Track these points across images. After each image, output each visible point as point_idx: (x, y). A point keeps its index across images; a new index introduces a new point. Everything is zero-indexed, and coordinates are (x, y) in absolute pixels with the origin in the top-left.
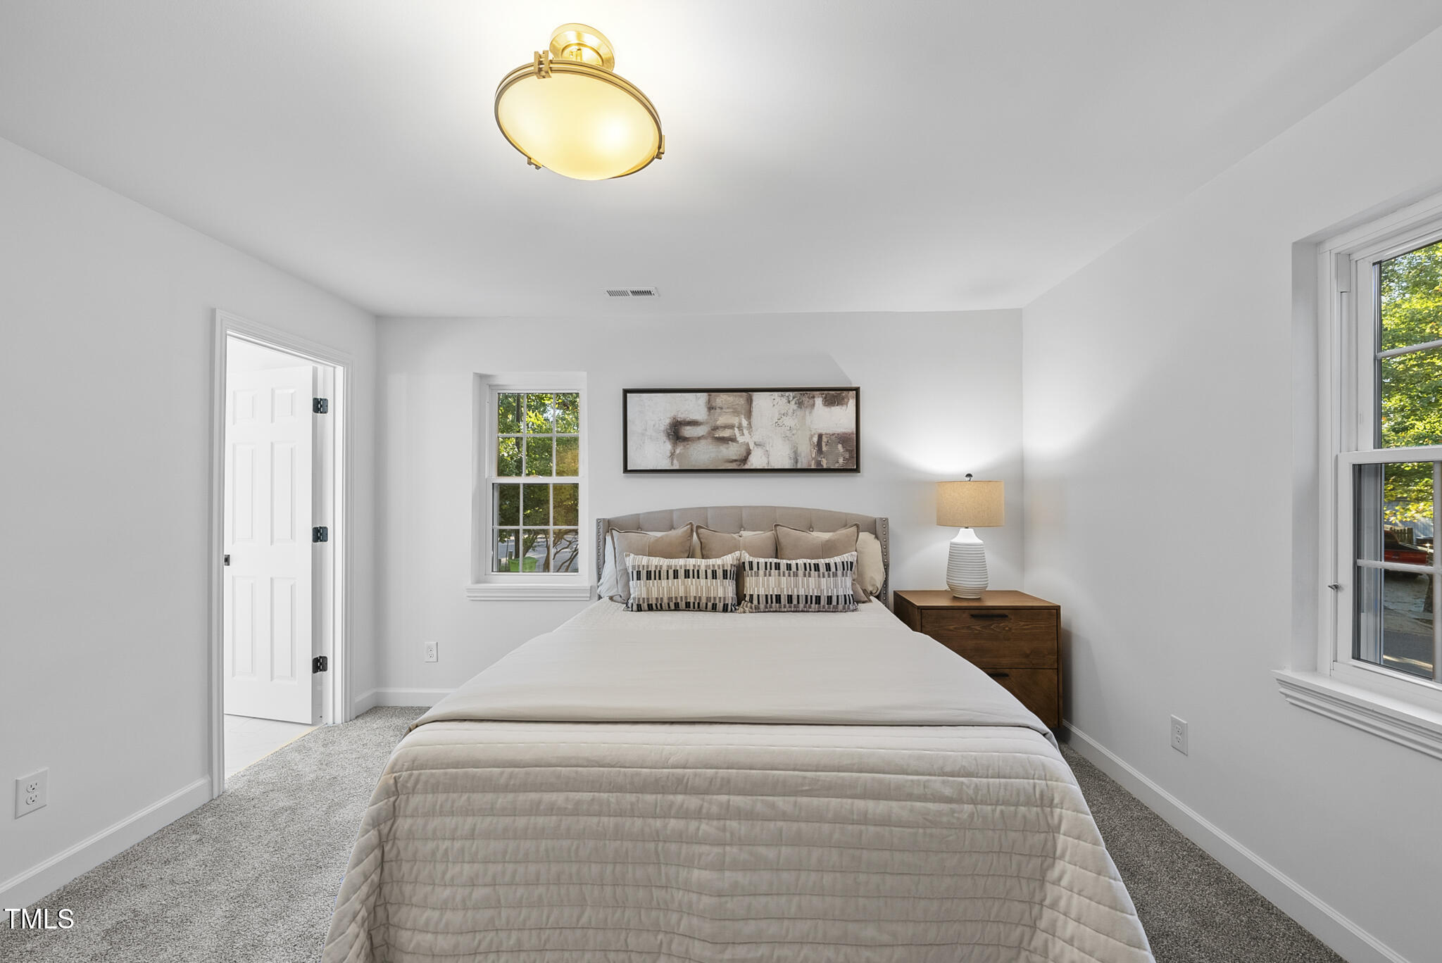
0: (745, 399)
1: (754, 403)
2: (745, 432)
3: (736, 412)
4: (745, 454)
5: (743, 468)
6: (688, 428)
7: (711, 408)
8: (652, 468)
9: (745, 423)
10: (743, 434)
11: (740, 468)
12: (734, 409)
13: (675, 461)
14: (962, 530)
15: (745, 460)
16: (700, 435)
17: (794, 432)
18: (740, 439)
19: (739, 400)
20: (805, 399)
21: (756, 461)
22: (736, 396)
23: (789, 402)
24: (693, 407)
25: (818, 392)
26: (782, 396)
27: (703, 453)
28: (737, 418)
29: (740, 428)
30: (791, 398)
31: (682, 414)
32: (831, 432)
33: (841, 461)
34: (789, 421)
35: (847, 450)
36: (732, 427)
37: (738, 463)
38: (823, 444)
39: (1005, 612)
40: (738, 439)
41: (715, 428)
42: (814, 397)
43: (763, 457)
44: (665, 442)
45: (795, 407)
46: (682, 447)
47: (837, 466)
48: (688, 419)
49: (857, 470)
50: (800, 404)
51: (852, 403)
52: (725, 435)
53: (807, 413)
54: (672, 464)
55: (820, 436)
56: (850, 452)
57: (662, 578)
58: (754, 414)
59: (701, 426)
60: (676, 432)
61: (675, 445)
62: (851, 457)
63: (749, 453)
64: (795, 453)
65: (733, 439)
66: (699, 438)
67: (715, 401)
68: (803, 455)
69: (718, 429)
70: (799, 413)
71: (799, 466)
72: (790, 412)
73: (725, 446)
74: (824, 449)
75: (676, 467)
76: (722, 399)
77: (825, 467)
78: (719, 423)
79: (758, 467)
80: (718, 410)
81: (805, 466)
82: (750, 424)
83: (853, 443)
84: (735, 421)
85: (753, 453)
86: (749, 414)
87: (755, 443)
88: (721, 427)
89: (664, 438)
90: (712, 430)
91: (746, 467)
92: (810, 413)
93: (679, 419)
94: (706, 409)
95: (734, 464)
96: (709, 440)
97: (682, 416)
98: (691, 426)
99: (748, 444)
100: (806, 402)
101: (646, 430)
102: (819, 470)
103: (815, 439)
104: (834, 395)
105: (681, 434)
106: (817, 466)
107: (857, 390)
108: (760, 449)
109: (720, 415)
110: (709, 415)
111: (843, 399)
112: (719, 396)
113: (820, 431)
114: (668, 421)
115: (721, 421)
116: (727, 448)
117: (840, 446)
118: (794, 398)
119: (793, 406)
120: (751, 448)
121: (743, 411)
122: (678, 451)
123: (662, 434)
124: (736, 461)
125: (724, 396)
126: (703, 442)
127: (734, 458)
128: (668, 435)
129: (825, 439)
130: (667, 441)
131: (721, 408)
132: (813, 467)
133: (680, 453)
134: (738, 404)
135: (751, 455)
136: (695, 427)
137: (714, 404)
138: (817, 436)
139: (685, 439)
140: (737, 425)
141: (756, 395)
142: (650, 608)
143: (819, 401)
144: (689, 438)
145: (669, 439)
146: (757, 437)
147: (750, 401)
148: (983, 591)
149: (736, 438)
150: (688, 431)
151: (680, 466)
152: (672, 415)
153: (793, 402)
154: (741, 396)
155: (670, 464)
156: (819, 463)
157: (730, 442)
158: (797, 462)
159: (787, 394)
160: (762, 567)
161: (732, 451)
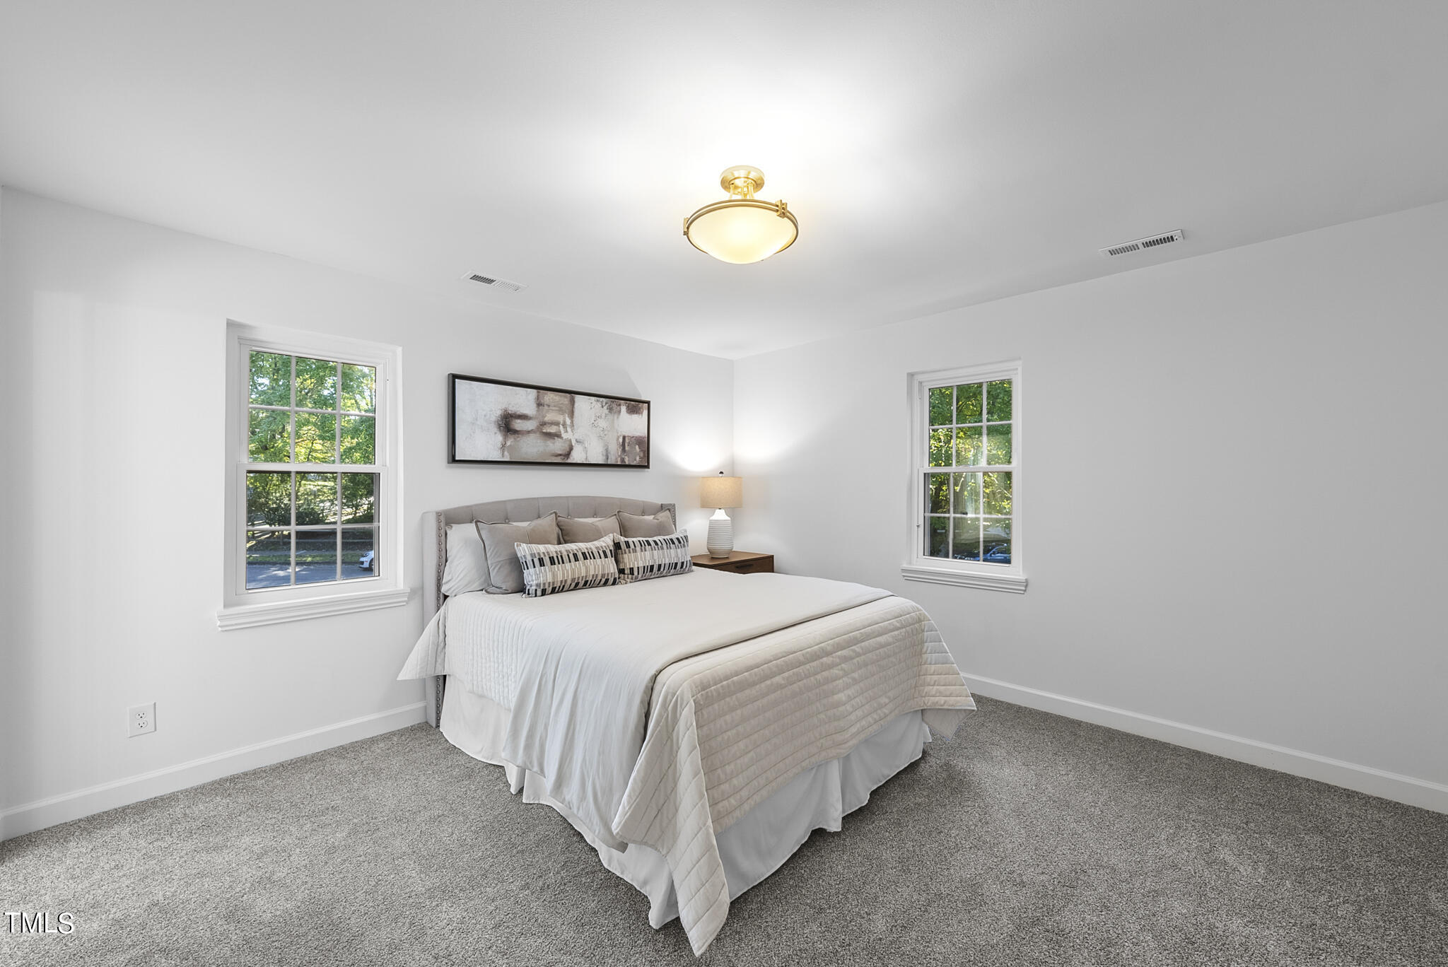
0: (569, 399)
1: (576, 405)
2: (569, 429)
3: (561, 411)
4: (568, 450)
5: (567, 462)
6: (519, 421)
7: (539, 405)
8: (482, 459)
9: (568, 421)
10: (566, 432)
11: (563, 462)
12: (559, 407)
13: (506, 453)
14: (718, 511)
15: (568, 455)
16: (530, 429)
17: (606, 433)
18: (564, 436)
19: (564, 399)
20: (614, 406)
21: (577, 457)
22: (561, 396)
23: (603, 407)
24: (523, 402)
25: (623, 401)
26: (598, 401)
27: (532, 447)
28: (562, 416)
29: (564, 425)
30: (604, 404)
31: (513, 407)
32: (631, 435)
33: (638, 458)
34: (603, 423)
35: (642, 451)
36: (557, 424)
37: (563, 457)
38: (626, 444)
39: (751, 563)
40: (563, 436)
41: (543, 424)
42: (620, 405)
43: (583, 453)
44: (496, 433)
45: (607, 411)
46: (512, 440)
47: (634, 463)
48: (518, 413)
49: (648, 467)
50: (610, 409)
51: (645, 412)
52: (552, 431)
53: (616, 417)
54: (503, 456)
55: (624, 438)
56: (644, 453)
57: (565, 561)
58: (576, 414)
59: (531, 421)
60: (507, 423)
61: (505, 437)
62: (644, 456)
63: (571, 449)
64: (607, 450)
65: (558, 435)
66: (529, 432)
67: (544, 399)
68: (612, 453)
69: (545, 424)
70: (610, 417)
71: (609, 463)
72: (604, 415)
73: (552, 440)
74: (627, 448)
75: (507, 459)
76: (549, 397)
77: (627, 463)
78: (546, 419)
79: (579, 462)
80: (546, 407)
81: (613, 463)
82: (572, 422)
83: (645, 444)
84: (560, 418)
85: (574, 448)
86: (572, 414)
87: (576, 440)
88: (549, 423)
89: (495, 429)
90: (541, 425)
91: (569, 461)
92: (618, 418)
93: (510, 412)
94: (535, 405)
95: (560, 457)
96: (538, 435)
97: (513, 409)
98: (521, 419)
99: (570, 441)
100: (614, 408)
101: (477, 419)
102: (623, 466)
103: (621, 440)
104: (636, 405)
105: (512, 427)
106: (622, 462)
107: (648, 403)
108: (580, 446)
109: (548, 411)
110: (538, 411)
111: (640, 409)
112: (546, 394)
113: (624, 434)
114: (499, 413)
115: (549, 417)
116: (554, 443)
117: (637, 446)
118: (606, 403)
119: (605, 410)
120: (573, 444)
121: (567, 411)
122: (508, 443)
123: (493, 425)
124: (560, 455)
125: (551, 395)
126: (532, 436)
127: (560, 453)
128: (500, 426)
129: (627, 440)
130: (498, 432)
131: (549, 406)
132: (619, 463)
133: (510, 445)
134: (562, 404)
135: (573, 451)
136: (523, 421)
137: (542, 401)
138: (621, 438)
139: (516, 432)
140: (562, 422)
141: (578, 397)
142: (553, 591)
143: (624, 409)
144: (520, 431)
145: (500, 430)
146: (577, 436)
147: (573, 402)
148: (731, 552)
149: (561, 435)
150: (518, 425)
151: (511, 458)
152: (503, 407)
153: (605, 408)
154: (566, 397)
155: (501, 455)
156: (623, 460)
157: (556, 438)
158: (607, 459)
159: (601, 399)
160: (638, 544)
161: (557, 446)
